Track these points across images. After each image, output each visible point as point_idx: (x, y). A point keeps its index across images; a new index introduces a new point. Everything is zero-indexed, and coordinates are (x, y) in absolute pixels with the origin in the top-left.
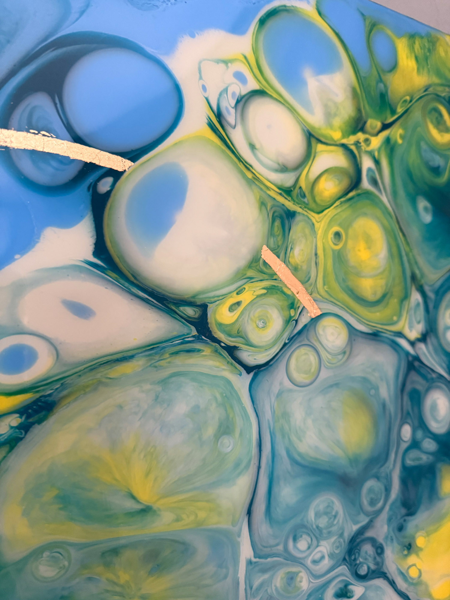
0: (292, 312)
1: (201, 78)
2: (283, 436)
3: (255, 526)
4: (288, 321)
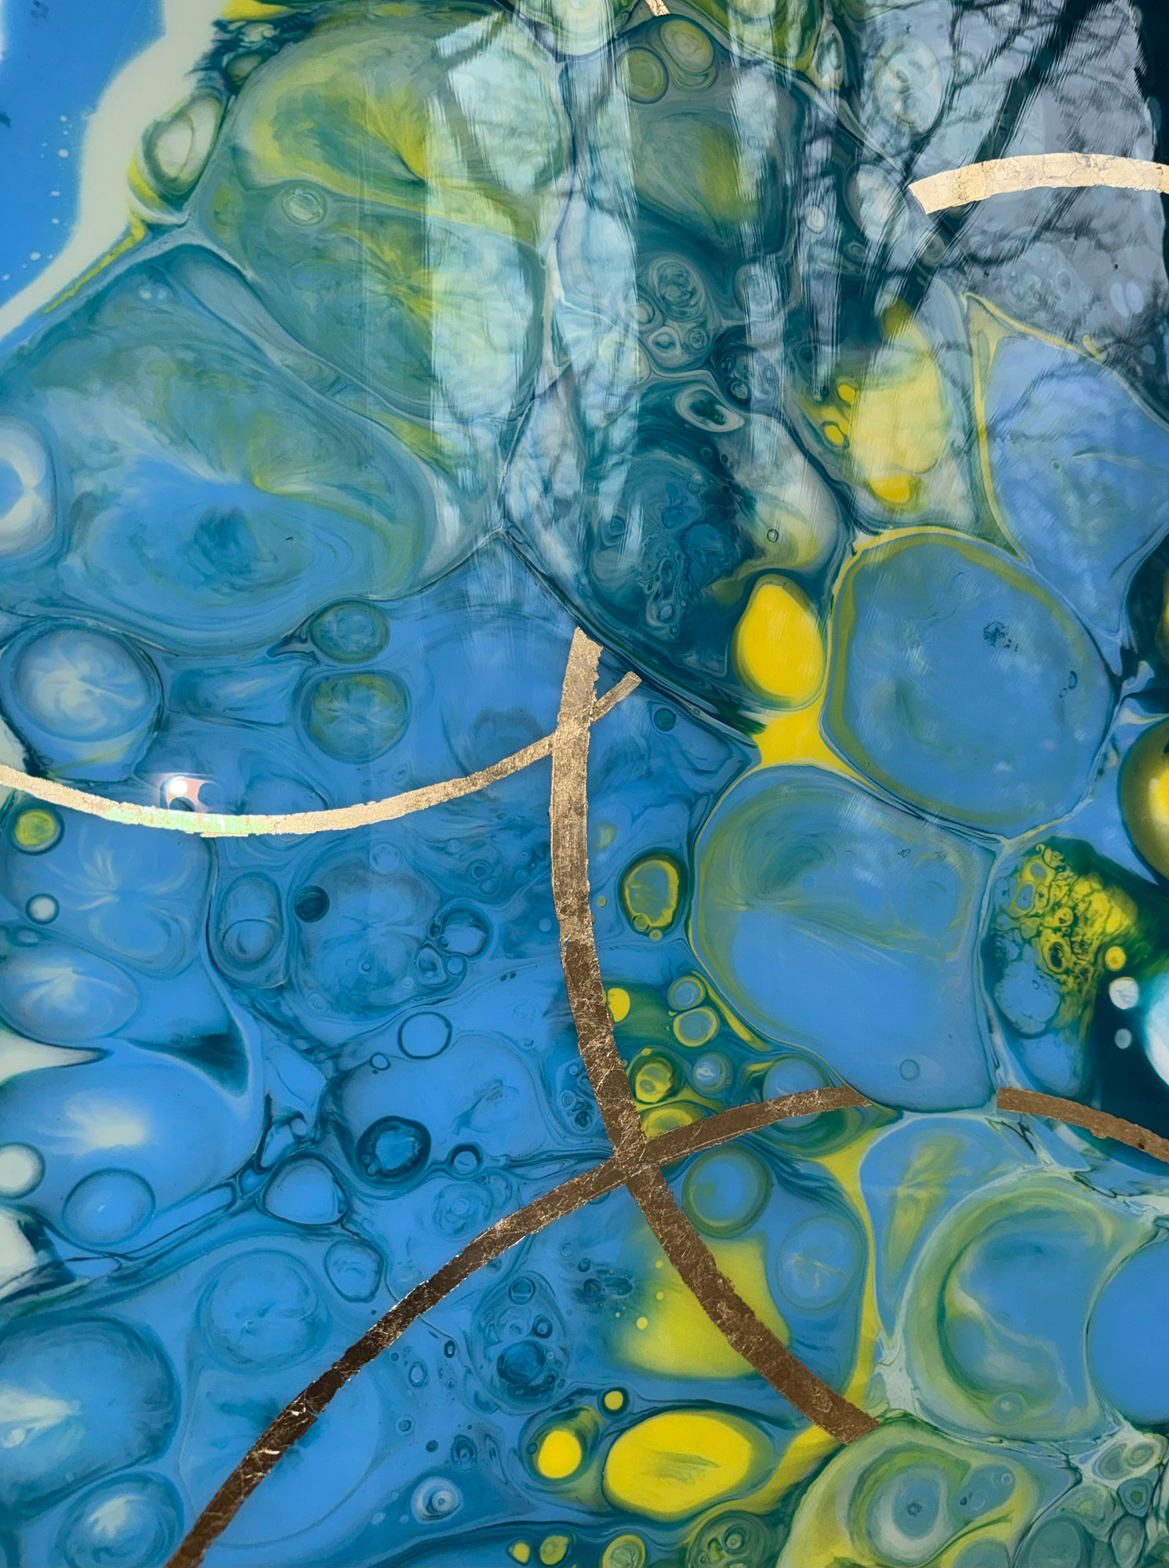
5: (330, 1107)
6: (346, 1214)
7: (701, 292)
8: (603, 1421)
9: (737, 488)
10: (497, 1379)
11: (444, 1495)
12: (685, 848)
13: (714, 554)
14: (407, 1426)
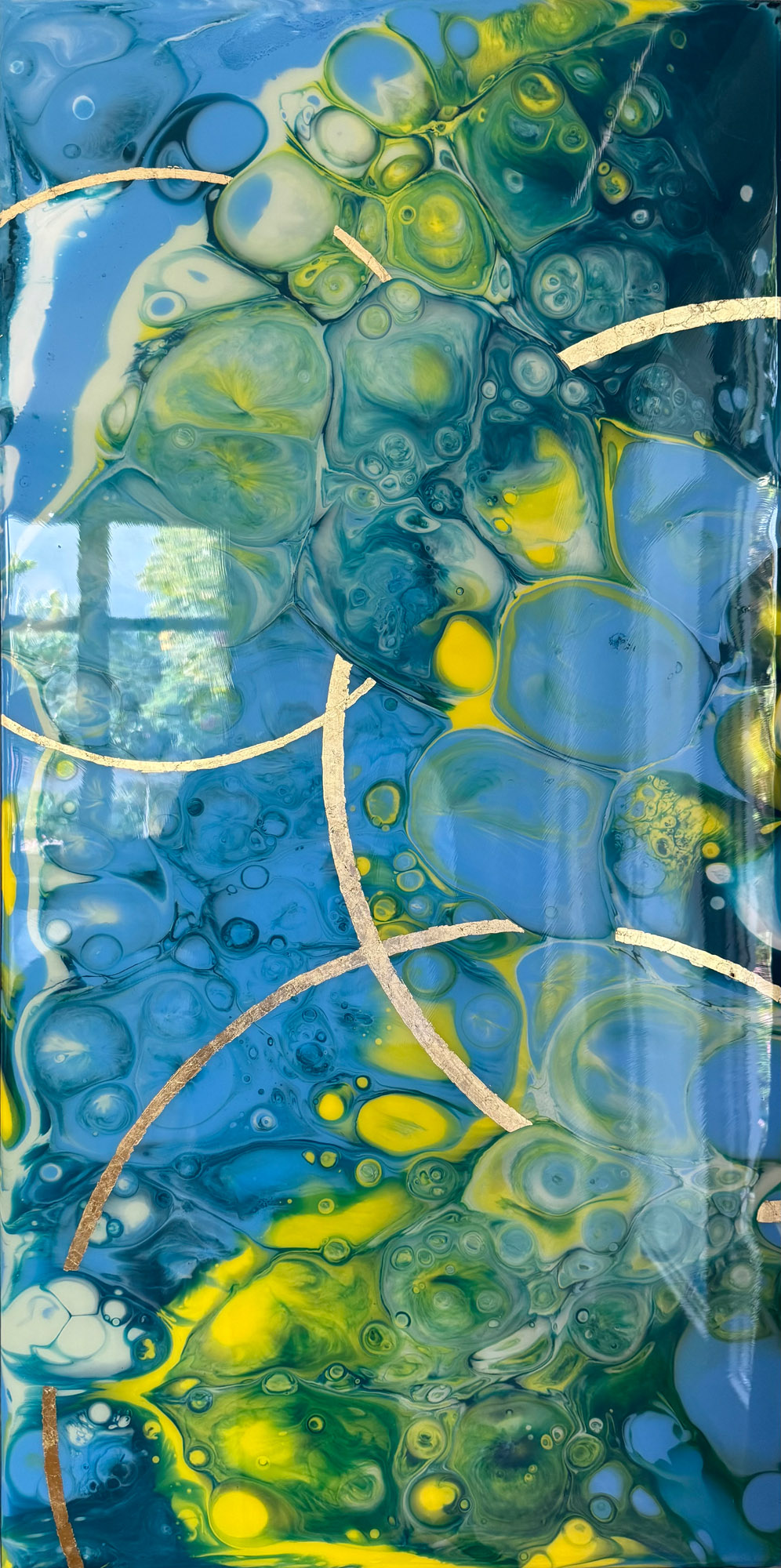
0: (363, 278)
1: (281, 108)
2: (355, 377)
3: (329, 444)
4: (359, 285)
5: (207, 910)
6: (216, 966)
7: (413, 450)
8: (356, 1093)
9: (436, 565)
10: (296, 1060)
11: (266, 1118)
12: (404, 778)
13: (422, 605)
14: (248, 1079)
